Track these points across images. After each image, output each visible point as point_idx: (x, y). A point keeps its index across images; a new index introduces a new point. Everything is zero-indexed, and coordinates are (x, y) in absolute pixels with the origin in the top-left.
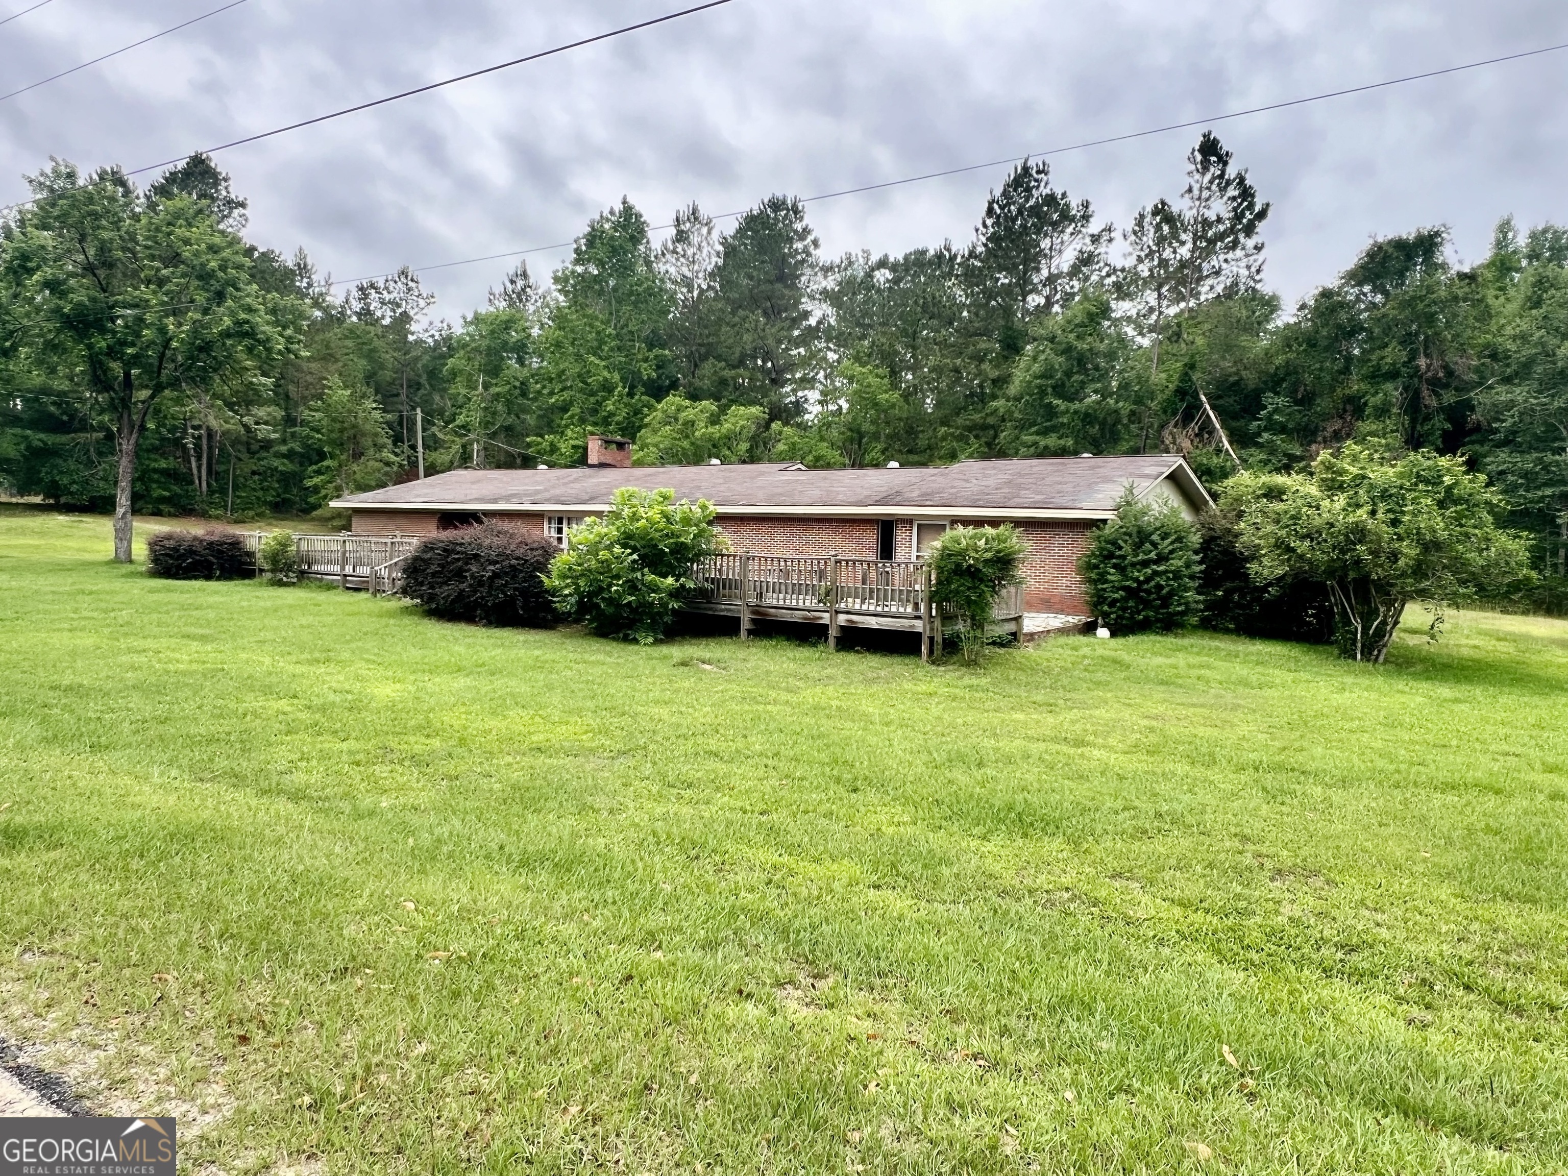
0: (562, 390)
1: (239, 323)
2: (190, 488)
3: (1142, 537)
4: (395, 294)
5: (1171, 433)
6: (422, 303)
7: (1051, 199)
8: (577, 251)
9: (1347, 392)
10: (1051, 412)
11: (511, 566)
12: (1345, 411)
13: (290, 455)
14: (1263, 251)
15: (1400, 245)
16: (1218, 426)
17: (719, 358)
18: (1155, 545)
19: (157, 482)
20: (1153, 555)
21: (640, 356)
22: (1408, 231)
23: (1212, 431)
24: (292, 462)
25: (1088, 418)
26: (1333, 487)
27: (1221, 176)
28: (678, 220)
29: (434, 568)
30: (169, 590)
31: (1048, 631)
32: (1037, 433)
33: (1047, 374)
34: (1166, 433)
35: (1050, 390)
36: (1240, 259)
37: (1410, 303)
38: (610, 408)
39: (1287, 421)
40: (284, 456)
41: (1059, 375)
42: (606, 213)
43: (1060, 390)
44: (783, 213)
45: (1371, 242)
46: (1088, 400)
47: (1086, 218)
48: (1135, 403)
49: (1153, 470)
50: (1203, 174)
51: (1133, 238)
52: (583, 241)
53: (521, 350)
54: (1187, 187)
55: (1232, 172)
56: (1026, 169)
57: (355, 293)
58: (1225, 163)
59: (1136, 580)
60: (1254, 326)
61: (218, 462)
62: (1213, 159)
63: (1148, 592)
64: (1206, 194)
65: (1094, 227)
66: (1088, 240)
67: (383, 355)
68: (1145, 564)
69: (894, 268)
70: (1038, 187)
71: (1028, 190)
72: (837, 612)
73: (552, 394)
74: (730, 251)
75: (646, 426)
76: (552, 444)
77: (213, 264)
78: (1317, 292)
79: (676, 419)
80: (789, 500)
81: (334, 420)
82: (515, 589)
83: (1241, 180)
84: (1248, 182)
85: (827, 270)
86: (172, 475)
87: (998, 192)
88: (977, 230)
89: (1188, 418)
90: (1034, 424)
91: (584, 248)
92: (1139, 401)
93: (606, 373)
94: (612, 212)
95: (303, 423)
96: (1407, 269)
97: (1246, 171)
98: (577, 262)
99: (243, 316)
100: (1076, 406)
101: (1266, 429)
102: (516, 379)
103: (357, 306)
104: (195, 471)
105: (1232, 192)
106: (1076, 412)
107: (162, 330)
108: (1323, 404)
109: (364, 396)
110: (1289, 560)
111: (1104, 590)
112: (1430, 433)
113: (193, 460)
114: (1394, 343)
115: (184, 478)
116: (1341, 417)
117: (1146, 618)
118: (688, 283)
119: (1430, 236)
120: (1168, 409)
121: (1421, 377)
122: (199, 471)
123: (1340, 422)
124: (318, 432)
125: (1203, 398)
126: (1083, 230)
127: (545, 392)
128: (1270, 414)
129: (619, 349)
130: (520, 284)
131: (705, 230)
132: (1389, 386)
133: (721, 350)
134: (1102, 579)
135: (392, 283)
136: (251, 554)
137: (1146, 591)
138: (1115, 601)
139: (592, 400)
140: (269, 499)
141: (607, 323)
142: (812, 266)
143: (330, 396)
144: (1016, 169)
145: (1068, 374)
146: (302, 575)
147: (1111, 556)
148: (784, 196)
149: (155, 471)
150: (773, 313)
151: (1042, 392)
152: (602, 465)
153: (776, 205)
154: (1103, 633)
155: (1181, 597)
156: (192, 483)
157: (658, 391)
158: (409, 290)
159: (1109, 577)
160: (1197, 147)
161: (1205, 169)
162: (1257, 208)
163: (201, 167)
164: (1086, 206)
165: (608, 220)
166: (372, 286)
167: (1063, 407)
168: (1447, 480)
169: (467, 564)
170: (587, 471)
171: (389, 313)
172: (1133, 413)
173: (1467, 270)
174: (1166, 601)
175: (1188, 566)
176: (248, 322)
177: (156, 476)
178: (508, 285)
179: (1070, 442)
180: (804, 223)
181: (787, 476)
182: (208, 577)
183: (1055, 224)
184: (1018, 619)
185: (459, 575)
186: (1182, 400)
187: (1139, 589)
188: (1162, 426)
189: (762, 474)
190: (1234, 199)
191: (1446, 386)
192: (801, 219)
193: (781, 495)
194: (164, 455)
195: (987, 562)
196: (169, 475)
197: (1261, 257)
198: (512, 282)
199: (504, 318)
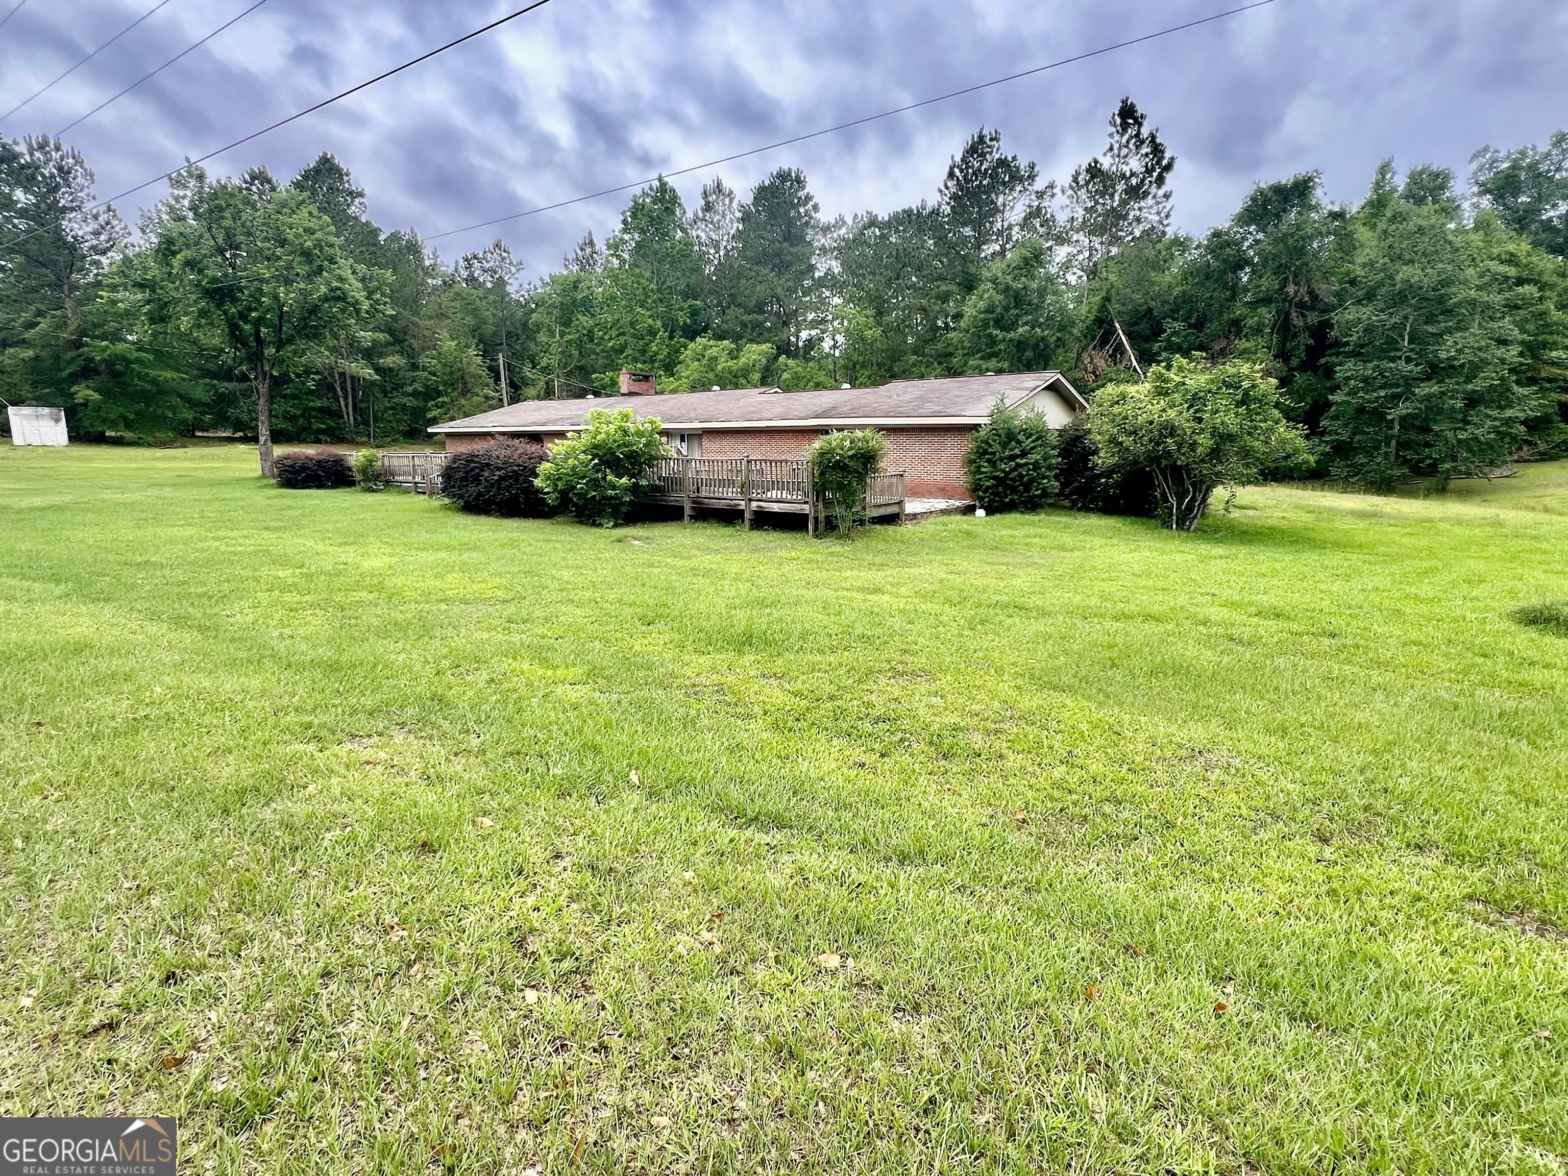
0: (618, 335)
1: (333, 290)
2: (341, 421)
3: (1011, 436)
4: (492, 264)
5: (1090, 355)
6: (513, 270)
7: (1002, 163)
8: (625, 222)
9: (1232, 316)
10: (993, 341)
11: (514, 471)
12: (1230, 332)
13: (415, 394)
14: (1171, 199)
15: (1279, 190)
16: (1128, 348)
17: (739, 305)
18: (1019, 442)
19: (315, 417)
20: (1017, 451)
21: (677, 307)
22: (1286, 177)
23: (1123, 352)
24: (417, 400)
25: (1021, 345)
26: (1161, 392)
27: (1137, 135)
28: (705, 193)
29: (461, 474)
30: (283, 497)
31: (931, 512)
32: (982, 358)
33: (990, 310)
34: (1085, 355)
35: (991, 323)
36: (1151, 207)
37: (1283, 239)
38: (654, 348)
39: (1183, 342)
40: (410, 395)
41: (999, 310)
42: (647, 189)
43: (999, 323)
44: (788, 184)
45: (1255, 187)
46: (1020, 330)
47: (1032, 177)
48: (1059, 331)
49: (1032, 384)
50: (1122, 135)
51: (1070, 192)
52: (629, 214)
53: (586, 305)
54: (1108, 146)
55: (1145, 132)
56: (981, 138)
57: (462, 263)
58: (1140, 125)
59: (1004, 471)
60: (1159, 265)
61: (362, 401)
62: (1131, 121)
63: (1013, 480)
64: (1124, 151)
65: (1040, 184)
66: (1033, 197)
67: (485, 313)
68: (1012, 458)
69: (881, 225)
70: (991, 153)
71: (983, 155)
72: (750, 500)
73: (611, 339)
74: (746, 218)
75: (680, 363)
76: (612, 379)
77: (308, 243)
78: (1209, 233)
79: (704, 356)
80: (756, 416)
81: (445, 365)
82: (518, 489)
83: (1153, 137)
84: (1158, 141)
85: (826, 229)
86: (327, 412)
87: (958, 159)
88: (941, 191)
89: (1104, 341)
90: (979, 351)
91: (629, 220)
92: (1062, 328)
93: (650, 321)
94: (651, 189)
95: (424, 369)
96: (1284, 211)
97: (1157, 130)
98: (625, 231)
99: (335, 284)
100: (1012, 335)
101: (1165, 349)
102: (584, 328)
103: (465, 274)
104: (344, 408)
105: (1145, 149)
106: (1011, 340)
107: (276, 298)
108: (1212, 327)
109: (468, 346)
110: (1119, 452)
111: (980, 479)
112: (1297, 347)
113: (341, 399)
114: (1269, 274)
115: (337, 415)
116: (1227, 337)
117: (1012, 501)
118: (716, 245)
119: (1305, 181)
120: (1088, 334)
121: (1291, 302)
122: (347, 406)
123: (1226, 341)
124: (434, 375)
125: (1117, 325)
126: (1030, 188)
127: (606, 337)
128: (1169, 336)
129: (661, 301)
130: (588, 250)
131: (727, 201)
132: (1263, 310)
133: (741, 299)
134: (978, 471)
135: (489, 255)
136: (350, 469)
137: (1011, 479)
138: (988, 488)
139: (641, 342)
140: (401, 428)
141: (651, 281)
142: (814, 227)
143: (441, 347)
144: (973, 137)
145: (1006, 309)
146: (387, 483)
147: (985, 452)
148: (790, 169)
149: (313, 409)
150: (782, 267)
151: (986, 325)
152: (631, 394)
153: (783, 176)
154: (980, 513)
155: (1039, 484)
156: (343, 417)
157: (692, 333)
158: (503, 259)
159: (983, 469)
160: (1117, 112)
161: (1125, 130)
162: (1164, 162)
163: (327, 166)
164: (1032, 166)
165: (648, 195)
166: (475, 257)
167: (1000, 337)
168: (1246, 384)
169: (482, 470)
170: (621, 398)
171: (490, 278)
172: (1059, 339)
173: (1336, 209)
174: (1027, 487)
175: (1046, 458)
176: (340, 289)
177: (314, 413)
178: (579, 252)
179: (1006, 365)
180: (805, 192)
181: (764, 398)
182: (320, 486)
183: (1004, 183)
184: (900, 503)
185: (477, 479)
186: (1100, 327)
187: (1006, 477)
188: (1084, 349)
189: (745, 397)
190: (1147, 155)
191: (1312, 308)
192: (804, 187)
193: (753, 412)
194: (319, 397)
195: (851, 457)
196: (325, 413)
197: (1168, 206)
198: (582, 249)
199: (572, 279)
